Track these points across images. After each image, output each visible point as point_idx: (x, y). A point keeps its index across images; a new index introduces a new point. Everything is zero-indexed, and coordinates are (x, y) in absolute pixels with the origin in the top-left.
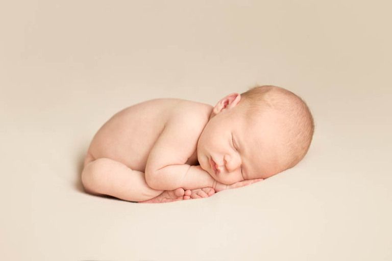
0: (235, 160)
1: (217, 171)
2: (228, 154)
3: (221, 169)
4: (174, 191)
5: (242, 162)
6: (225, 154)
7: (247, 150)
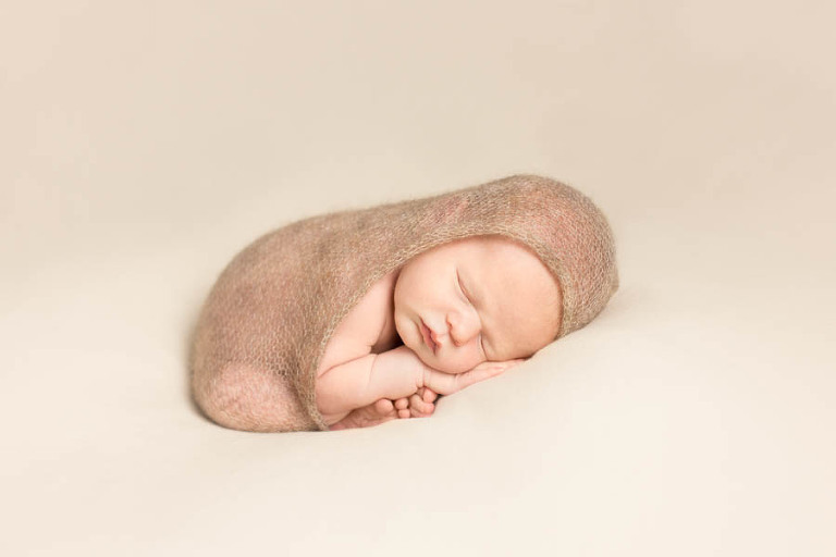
0: (467, 321)
1: (435, 346)
2: (455, 311)
3: (443, 341)
4: (373, 405)
5: (483, 326)
6: (447, 312)
7: (489, 300)
